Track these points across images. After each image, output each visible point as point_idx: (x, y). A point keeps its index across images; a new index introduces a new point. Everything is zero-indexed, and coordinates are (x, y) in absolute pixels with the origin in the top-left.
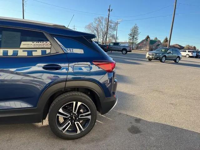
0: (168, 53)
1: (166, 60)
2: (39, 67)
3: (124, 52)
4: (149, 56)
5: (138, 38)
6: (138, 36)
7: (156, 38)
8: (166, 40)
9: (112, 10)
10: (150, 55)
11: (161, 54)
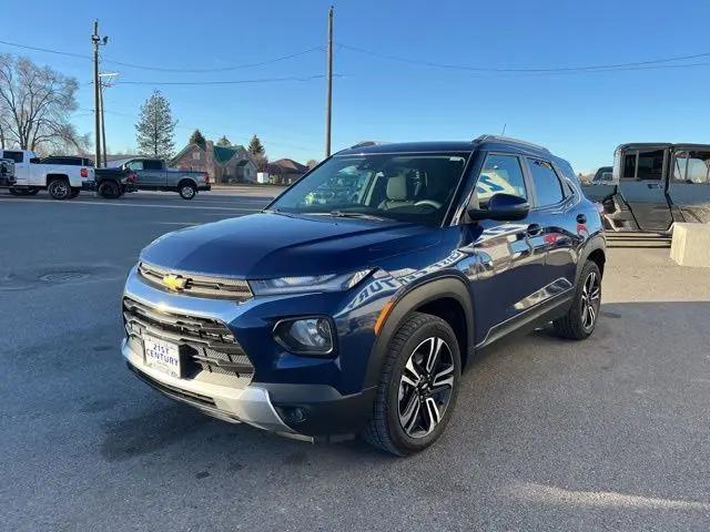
3: (187, 191)
5: (173, 140)
6: (171, 134)
7: (225, 141)
9: (105, 40)
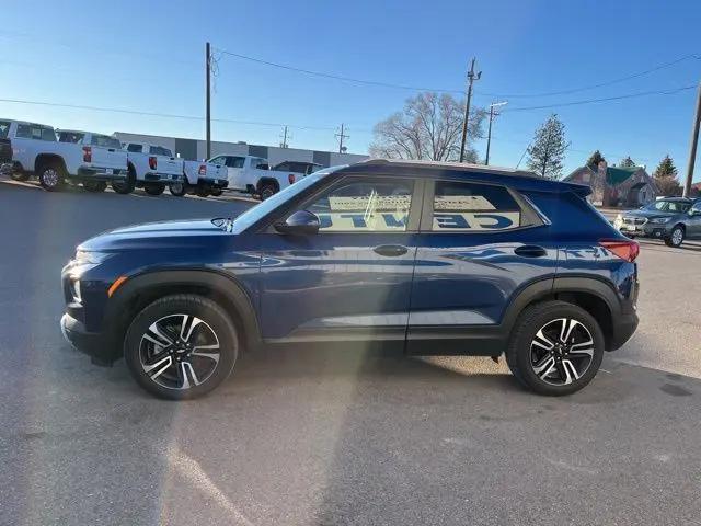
0: (691, 217)
1: (684, 238)
2: (508, 249)
4: (625, 225)
5: (562, 162)
6: (561, 156)
7: (629, 161)
8: (668, 168)
9: (479, 75)
10: (629, 222)
11: (667, 220)
